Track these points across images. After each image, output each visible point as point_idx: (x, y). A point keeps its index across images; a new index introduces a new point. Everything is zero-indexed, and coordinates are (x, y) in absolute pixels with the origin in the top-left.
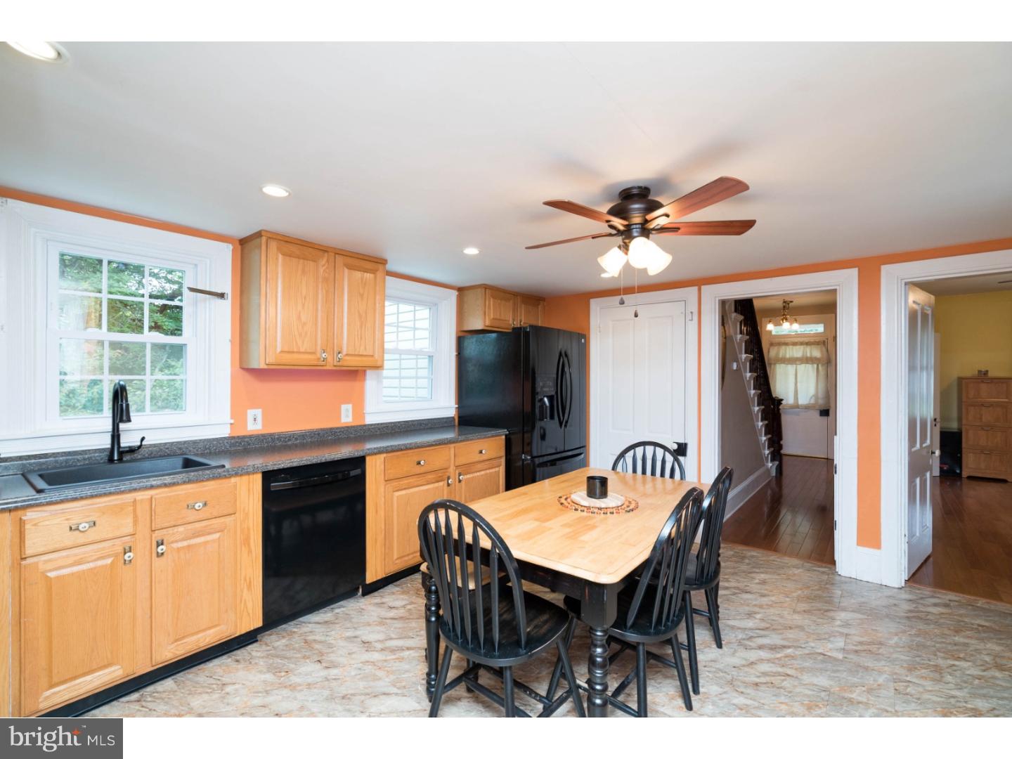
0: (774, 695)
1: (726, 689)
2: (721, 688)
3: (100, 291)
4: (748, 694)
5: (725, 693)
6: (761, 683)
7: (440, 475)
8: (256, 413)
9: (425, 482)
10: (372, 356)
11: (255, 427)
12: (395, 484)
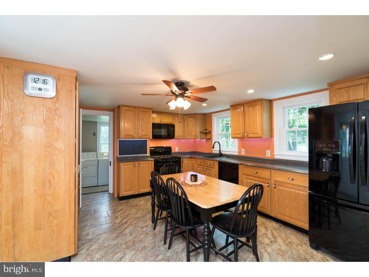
3: (224, 126)
7: (264, 180)
8: (243, 150)
9: (257, 181)
10: (258, 134)
11: (243, 154)
12: (246, 176)
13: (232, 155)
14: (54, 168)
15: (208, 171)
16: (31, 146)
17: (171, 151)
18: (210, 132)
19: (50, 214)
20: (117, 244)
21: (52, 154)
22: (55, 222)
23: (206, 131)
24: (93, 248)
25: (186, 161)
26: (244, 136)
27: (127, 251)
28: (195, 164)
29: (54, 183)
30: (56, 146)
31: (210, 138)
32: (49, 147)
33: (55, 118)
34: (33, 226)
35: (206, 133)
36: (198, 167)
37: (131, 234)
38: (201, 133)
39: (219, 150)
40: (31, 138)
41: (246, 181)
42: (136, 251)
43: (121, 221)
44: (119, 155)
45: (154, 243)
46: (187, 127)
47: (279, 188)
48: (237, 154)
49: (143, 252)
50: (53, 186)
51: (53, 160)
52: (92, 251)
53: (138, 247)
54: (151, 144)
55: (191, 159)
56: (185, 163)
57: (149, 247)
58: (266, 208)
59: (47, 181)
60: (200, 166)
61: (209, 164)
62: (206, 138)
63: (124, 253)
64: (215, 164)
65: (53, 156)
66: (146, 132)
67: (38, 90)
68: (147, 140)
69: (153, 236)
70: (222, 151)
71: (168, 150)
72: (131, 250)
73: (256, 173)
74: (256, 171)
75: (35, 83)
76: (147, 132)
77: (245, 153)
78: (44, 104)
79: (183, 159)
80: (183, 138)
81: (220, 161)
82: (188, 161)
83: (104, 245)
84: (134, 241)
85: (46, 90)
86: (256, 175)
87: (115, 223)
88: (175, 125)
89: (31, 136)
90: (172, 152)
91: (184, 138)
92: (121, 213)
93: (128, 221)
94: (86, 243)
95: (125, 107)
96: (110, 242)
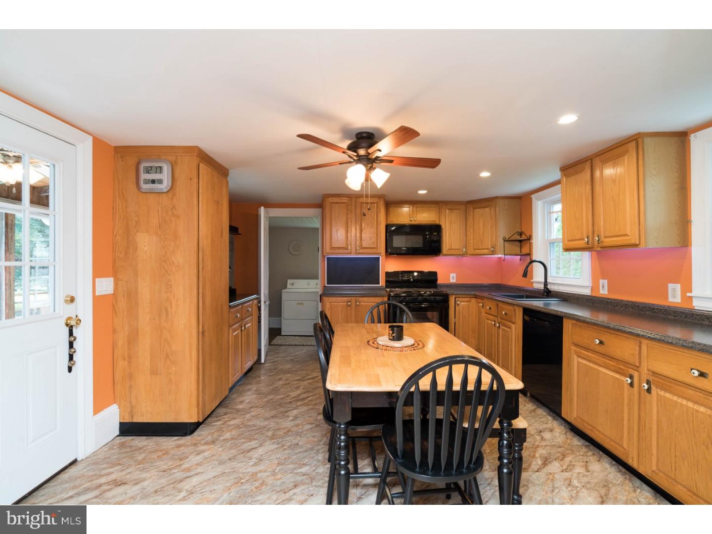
0: (284, 482)
1: (314, 473)
2: (317, 473)
4: (300, 476)
5: (314, 471)
6: (293, 489)
7: (621, 367)
8: (604, 282)
9: (603, 365)
10: (627, 235)
11: (604, 291)
12: (578, 349)
13: (575, 294)
14: (171, 292)
15: (503, 327)
16: (146, 260)
17: (436, 280)
18: (529, 239)
19: (167, 355)
20: (265, 427)
21: (169, 272)
22: (173, 369)
23: (521, 237)
24: (232, 422)
25: (462, 303)
26: (593, 244)
27: (268, 443)
28: (483, 311)
29: (172, 313)
30: (173, 261)
31: (528, 252)
32: (165, 262)
33: (172, 221)
34: (149, 368)
35: (520, 241)
36: (487, 319)
37: (296, 418)
38: (504, 241)
39: (543, 280)
40: (146, 248)
41: (578, 361)
42: (280, 446)
43: (299, 395)
45: (316, 444)
46: (473, 229)
47: (661, 395)
48: (587, 292)
49: (287, 452)
50: (170, 316)
51: (170, 280)
52: (229, 426)
53: (287, 441)
54: (390, 266)
55: (476, 299)
56: (461, 306)
57: (301, 448)
58: (625, 446)
59: (164, 309)
60: (490, 316)
61: (504, 313)
62: (521, 252)
63: (262, 444)
64: (517, 312)
65: (169, 275)
66: (370, 243)
67: (150, 183)
68: (379, 258)
69: (324, 433)
70: (550, 283)
71: (430, 279)
72: (274, 442)
73: (601, 342)
74: (603, 339)
75: (148, 174)
76: (373, 241)
77: (609, 291)
78: (159, 202)
79: (457, 299)
80: (462, 253)
81: (527, 306)
82: (468, 303)
83: (248, 422)
84: (289, 431)
85: (160, 182)
86: (601, 349)
87: (288, 396)
88: (443, 226)
89: (145, 246)
90: (439, 282)
91: (467, 254)
92: (309, 383)
93: (308, 397)
94: (231, 413)
95: (332, 198)
96: (258, 422)
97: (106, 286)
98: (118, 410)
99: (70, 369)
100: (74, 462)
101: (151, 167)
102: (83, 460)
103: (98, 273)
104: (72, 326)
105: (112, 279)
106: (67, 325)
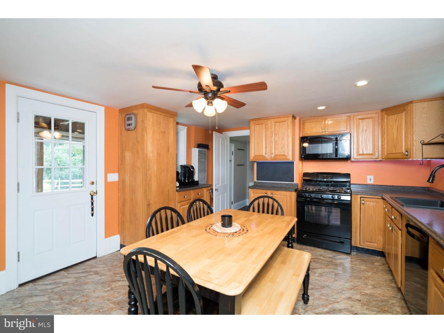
14: (136, 182)
15: (394, 231)
21: (135, 171)
25: (369, 203)
33: (136, 144)
34: (129, 220)
38: (423, 145)
40: (128, 159)
44: (257, 180)
46: (387, 135)
51: (135, 176)
56: (366, 205)
60: (389, 219)
64: (403, 219)
65: (135, 173)
66: (281, 151)
76: (283, 150)
78: (132, 135)
79: (362, 199)
80: (375, 157)
88: (354, 135)
95: (254, 122)
97: (114, 177)
98: (119, 238)
99: (92, 215)
100: (95, 258)
101: (129, 117)
102: (99, 258)
103: (108, 170)
104: (92, 196)
105: (117, 174)
106: (91, 194)
